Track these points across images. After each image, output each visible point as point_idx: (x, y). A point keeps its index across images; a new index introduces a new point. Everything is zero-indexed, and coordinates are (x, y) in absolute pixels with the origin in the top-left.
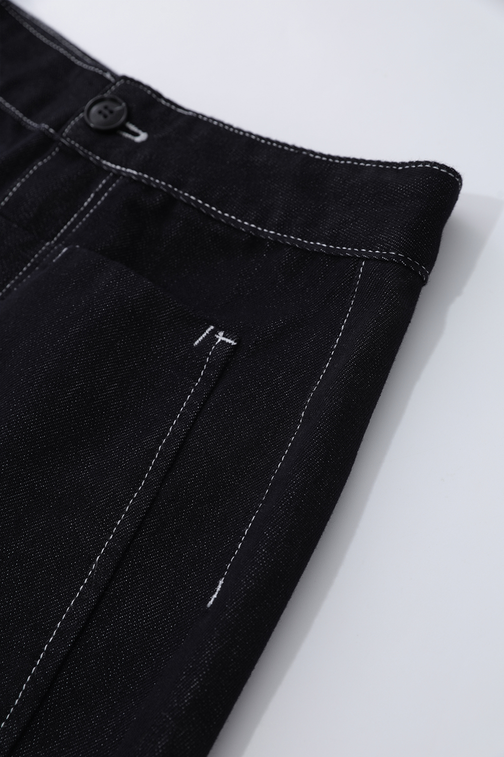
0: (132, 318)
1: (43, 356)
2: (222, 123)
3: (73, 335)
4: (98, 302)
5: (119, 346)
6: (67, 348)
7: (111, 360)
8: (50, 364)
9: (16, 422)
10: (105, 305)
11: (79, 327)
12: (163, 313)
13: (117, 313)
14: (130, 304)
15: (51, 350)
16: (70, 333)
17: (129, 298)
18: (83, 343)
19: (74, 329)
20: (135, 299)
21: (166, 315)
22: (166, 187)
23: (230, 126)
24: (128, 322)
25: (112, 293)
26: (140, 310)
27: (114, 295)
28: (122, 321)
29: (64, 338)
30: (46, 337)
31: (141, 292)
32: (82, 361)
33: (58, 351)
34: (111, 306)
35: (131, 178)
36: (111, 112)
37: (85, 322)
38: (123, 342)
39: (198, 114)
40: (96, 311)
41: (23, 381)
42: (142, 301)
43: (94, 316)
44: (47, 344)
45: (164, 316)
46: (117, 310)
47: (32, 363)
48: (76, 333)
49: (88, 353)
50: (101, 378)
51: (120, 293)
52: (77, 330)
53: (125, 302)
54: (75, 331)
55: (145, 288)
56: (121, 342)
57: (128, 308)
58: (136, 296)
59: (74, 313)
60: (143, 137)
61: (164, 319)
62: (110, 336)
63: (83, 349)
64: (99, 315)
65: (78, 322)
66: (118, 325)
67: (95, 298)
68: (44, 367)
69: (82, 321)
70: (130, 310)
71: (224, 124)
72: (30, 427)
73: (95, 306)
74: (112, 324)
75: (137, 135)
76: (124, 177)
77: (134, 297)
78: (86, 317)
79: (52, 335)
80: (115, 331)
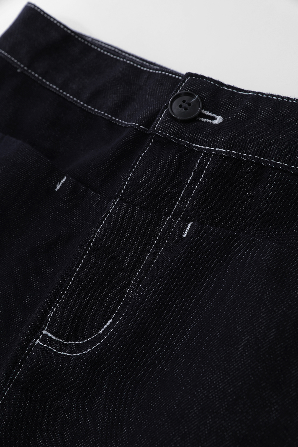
0: (270, 274)
1: (213, 326)
2: (281, 97)
3: (229, 302)
4: (241, 271)
5: (267, 298)
6: (228, 313)
7: (263, 311)
8: (220, 330)
9: (208, 383)
10: (246, 272)
11: (232, 294)
12: (292, 265)
13: (256, 274)
14: (264, 264)
15: (218, 319)
16: (227, 301)
17: (263, 260)
18: (239, 306)
19: (229, 297)
20: (267, 259)
21: (295, 266)
22: (254, 158)
23: (289, 99)
24: (268, 278)
25: (249, 261)
26: (274, 266)
27: (250, 262)
28: (262, 278)
29: (224, 306)
30: (211, 310)
31: (270, 252)
32: (242, 320)
33: (223, 318)
34: (251, 270)
35: (222, 156)
36: (189, 104)
37: (235, 289)
38: (269, 294)
39: (258, 93)
40: (241, 278)
41: (205, 349)
42: (273, 259)
43: (241, 283)
44: (214, 315)
45: (294, 267)
46: (256, 272)
47: (207, 334)
48: (232, 300)
49: (245, 312)
50: (261, 328)
51: (255, 258)
52: (231, 298)
53: (260, 264)
54: (230, 299)
55: (272, 248)
56: (267, 295)
57: (264, 267)
58: (267, 257)
59: (226, 285)
60: (219, 120)
61: (294, 269)
62: (257, 293)
63: (240, 310)
64: (244, 280)
65: (231, 291)
66: (260, 282)
67: (238, 269)
68: (216, 334)
69: (233, 289)
70: (266, 268)
71: (283, 98)
72: (219, 385)
73: (239, 275)
74: (255, 283)
75: (214, 119)
76: (214, 155)
77: (266, 257)
78: (235, 285)
79: (215, 307)
80: (259, 288)
